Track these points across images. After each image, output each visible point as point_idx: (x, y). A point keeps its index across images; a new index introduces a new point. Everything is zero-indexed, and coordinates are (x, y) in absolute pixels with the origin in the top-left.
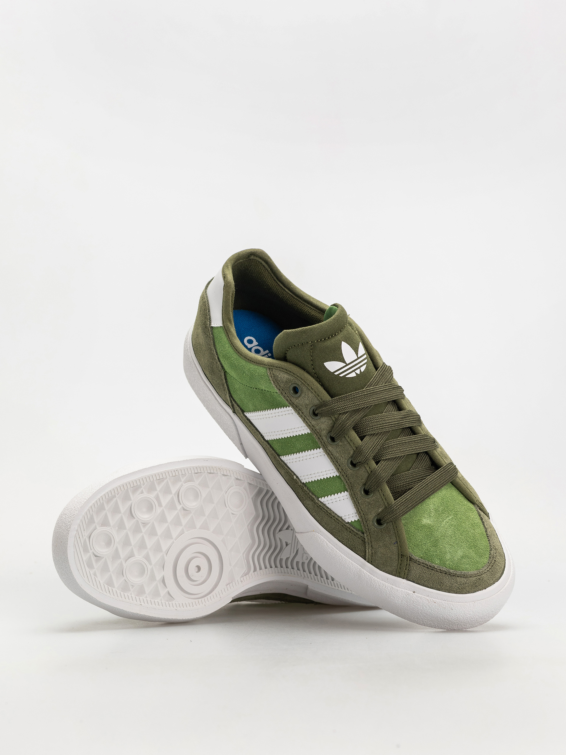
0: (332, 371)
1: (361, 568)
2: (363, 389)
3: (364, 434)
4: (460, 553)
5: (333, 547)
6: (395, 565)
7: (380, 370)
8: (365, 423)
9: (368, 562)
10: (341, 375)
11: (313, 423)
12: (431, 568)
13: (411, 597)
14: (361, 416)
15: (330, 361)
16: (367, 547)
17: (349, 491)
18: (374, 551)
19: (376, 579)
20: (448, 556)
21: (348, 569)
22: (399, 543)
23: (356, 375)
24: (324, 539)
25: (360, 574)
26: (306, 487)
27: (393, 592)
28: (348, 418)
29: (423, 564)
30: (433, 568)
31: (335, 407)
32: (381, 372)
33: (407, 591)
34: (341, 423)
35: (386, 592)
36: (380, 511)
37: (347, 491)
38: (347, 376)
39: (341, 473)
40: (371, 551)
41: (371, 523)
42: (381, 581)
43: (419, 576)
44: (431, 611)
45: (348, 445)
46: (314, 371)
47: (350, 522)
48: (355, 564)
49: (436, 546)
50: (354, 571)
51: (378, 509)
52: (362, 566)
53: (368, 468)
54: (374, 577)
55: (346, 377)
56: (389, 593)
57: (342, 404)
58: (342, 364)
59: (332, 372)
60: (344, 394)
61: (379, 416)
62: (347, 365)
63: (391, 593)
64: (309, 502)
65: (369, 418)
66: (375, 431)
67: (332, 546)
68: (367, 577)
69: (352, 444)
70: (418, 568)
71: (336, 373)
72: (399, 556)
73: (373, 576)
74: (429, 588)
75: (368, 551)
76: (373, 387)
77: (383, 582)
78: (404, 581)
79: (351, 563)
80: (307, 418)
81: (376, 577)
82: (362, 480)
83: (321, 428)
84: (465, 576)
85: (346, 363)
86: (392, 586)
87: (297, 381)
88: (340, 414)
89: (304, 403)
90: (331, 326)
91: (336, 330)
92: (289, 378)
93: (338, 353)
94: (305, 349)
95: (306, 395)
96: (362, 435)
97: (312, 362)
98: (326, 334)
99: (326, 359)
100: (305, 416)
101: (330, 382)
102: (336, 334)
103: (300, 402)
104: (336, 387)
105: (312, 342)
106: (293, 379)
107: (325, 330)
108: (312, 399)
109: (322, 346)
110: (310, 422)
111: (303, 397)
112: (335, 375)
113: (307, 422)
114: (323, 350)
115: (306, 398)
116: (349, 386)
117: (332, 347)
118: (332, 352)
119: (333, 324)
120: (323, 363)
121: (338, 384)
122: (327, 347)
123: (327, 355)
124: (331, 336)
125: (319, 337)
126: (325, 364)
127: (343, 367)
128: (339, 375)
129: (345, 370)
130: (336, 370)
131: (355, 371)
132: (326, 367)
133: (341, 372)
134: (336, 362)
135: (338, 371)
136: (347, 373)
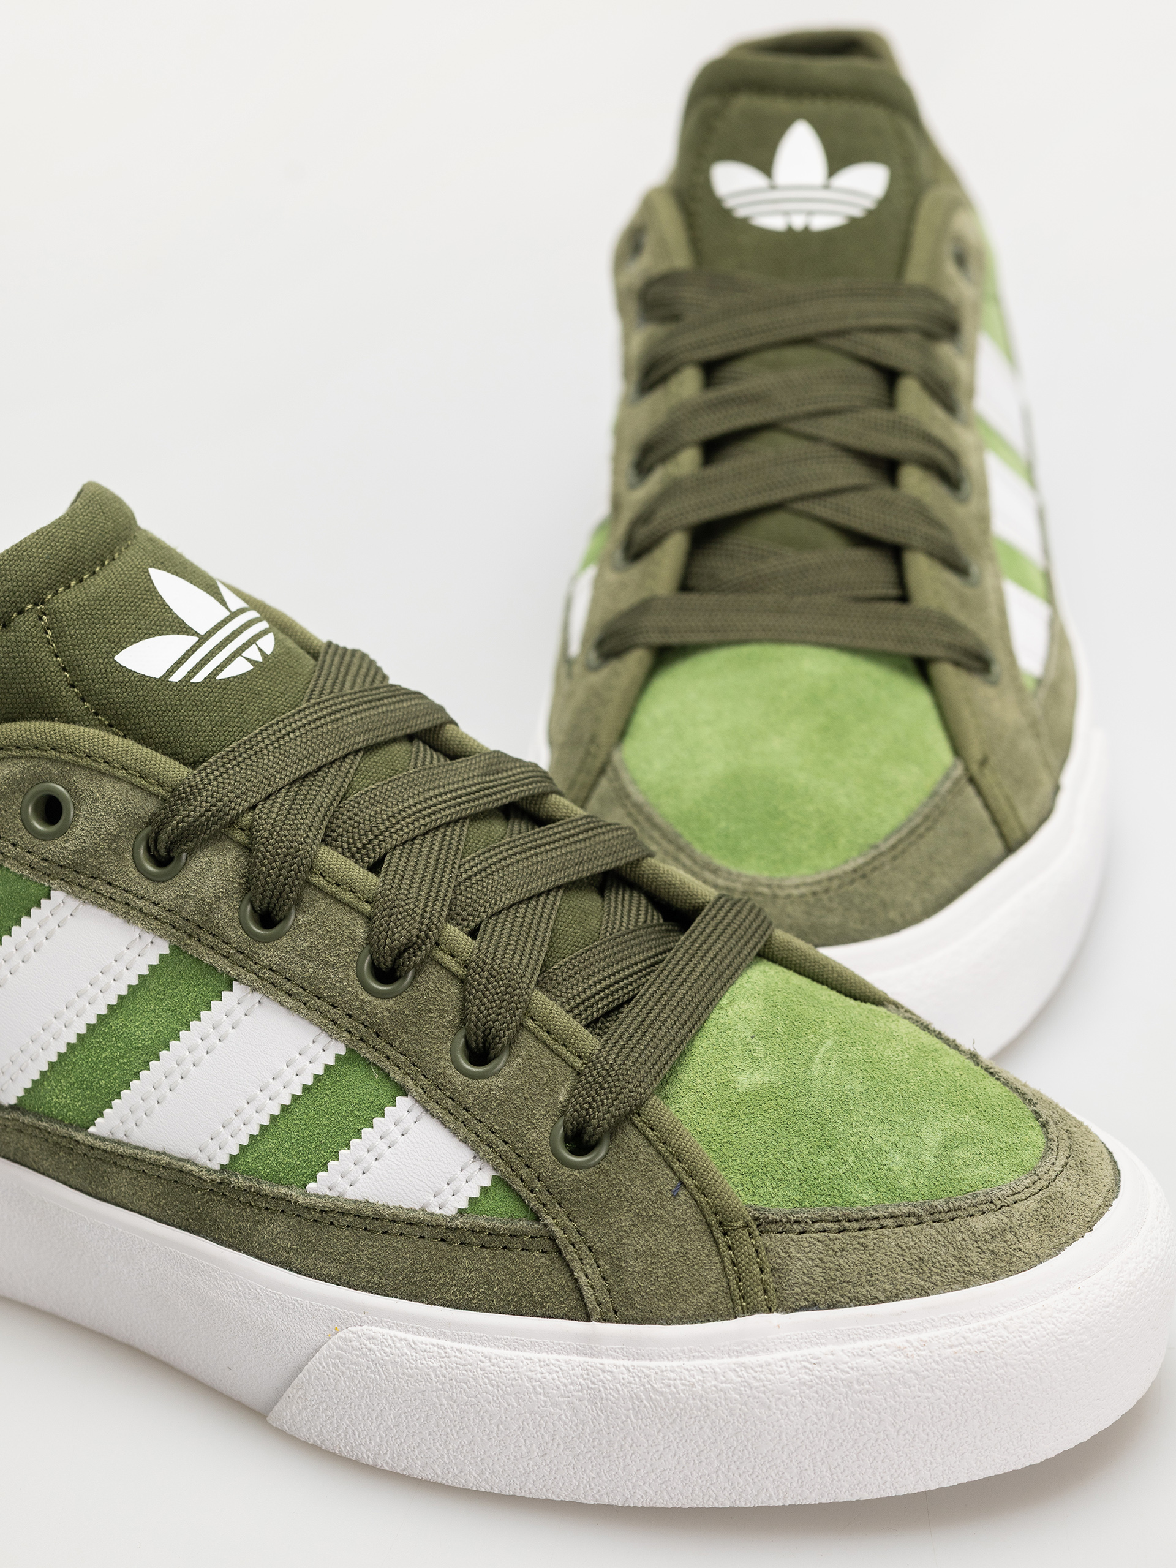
0: (157, 673)
1: (587, 1359)
2: (299, 707)
4: (931, 1137)
5: (441, 1342)
6: (711, 1276)
9: (604, 1320)
10: (198, 678)
11: (167, 894)
12: (856, 1225)
13: (832, 1367)
15: (135, 642)
16: (576, 1265)
17: (409, 1084)
18: (607, 1267)
19: (663, 1364)
20: (895, 1161)
21: (536, 1393)
22: (689, 1181)
23: (251, 667)
24: (393, 1333)
25: (593, 1383)
26: (236, 1176)
27: (756, 1384)
29: (816, 1226)
30: (863, 1222)
32: (332, 664)
33: (805, 1351)
35: (726, 1399)
36: (561, 1099)
37: (405, 1093)
38: (218, 674)
39: (350, 1032)
40: (597, 1270)
41: (550, 1159)
42: (688, 1364)
43: (825, 1270)
44: (930, 1395)
45: (335, 907)
46: (87, 705)
47: (464, 1205)
48: (556, 1356)
49: (828, 1144)
50: (565, 1385)
51: (554, 1093)
52: (589, 1349)
53: (447, 960)
54: (653, 1364)
55: (218, 678)
56: (740, 1394)
57: (245, 774)
58: (186, 642)
59: (158, 677)
60: (239, 740)
62: (203, 639)
63: (749, 1392)
64: (277, 1227)
66: (412, 828)
67: (435, 1341)
68: (626, 1376)
69: (349, 897)
70: (807, 1245)
71: (176, 677)
72: (712, 1232)
73: (647, 1363)
74: (883, 1302)
75: (588, 1276)
76: (330, 694)
77: (699, 1363)
78: (776, 1318)
79: (540, 1361)
80: (135, 895)
81: (661, 1357)
82: (441, 1017)
83: (202, 899)
84: (991, 1204)
85: (196, 634)
86: (741, 1359)
87: (39, 769)
88: (253, 808)
89: (101, 835)
90: (86, 526)
91: (108, 541)
92: (7, 774)
93: (152, 606)
94: (24, 638)
95: (97, 800)
96: (372, 860)
97: (66, 676)
98: (79, 556)
99: (117, 640)
100: (123, 892)
101: (165, 714)
102: (112, 552)
103: (82, 847)
104: (195, 724)
105: (36, 604)
106: (22, 773)
107: (68, 545)
108: (123, 804)
109: (81, 603)
110: (154, 903)
111: (88, 816)
112: (176, 683)
113: (141, 911)
114: (91, 614)
115: (103, 813)
116: (242, 707)
117: (120, 597)
118: (129, 608)
119: (91, 520)
120: (111, 660)
121: (199, 711)
122: (101, 599)
123: (113, 626)
124: (98, 565)
125: (57, 574)
126: (117, 658)
127: (191, 648)
128: (192, 681)
129: (203, 659)
130: (168, 667)
131: (240, 655)
132: (129, 668)
133: (194, 668)
134: (158, 638)
135: (179, 668)
136: (218, 667)
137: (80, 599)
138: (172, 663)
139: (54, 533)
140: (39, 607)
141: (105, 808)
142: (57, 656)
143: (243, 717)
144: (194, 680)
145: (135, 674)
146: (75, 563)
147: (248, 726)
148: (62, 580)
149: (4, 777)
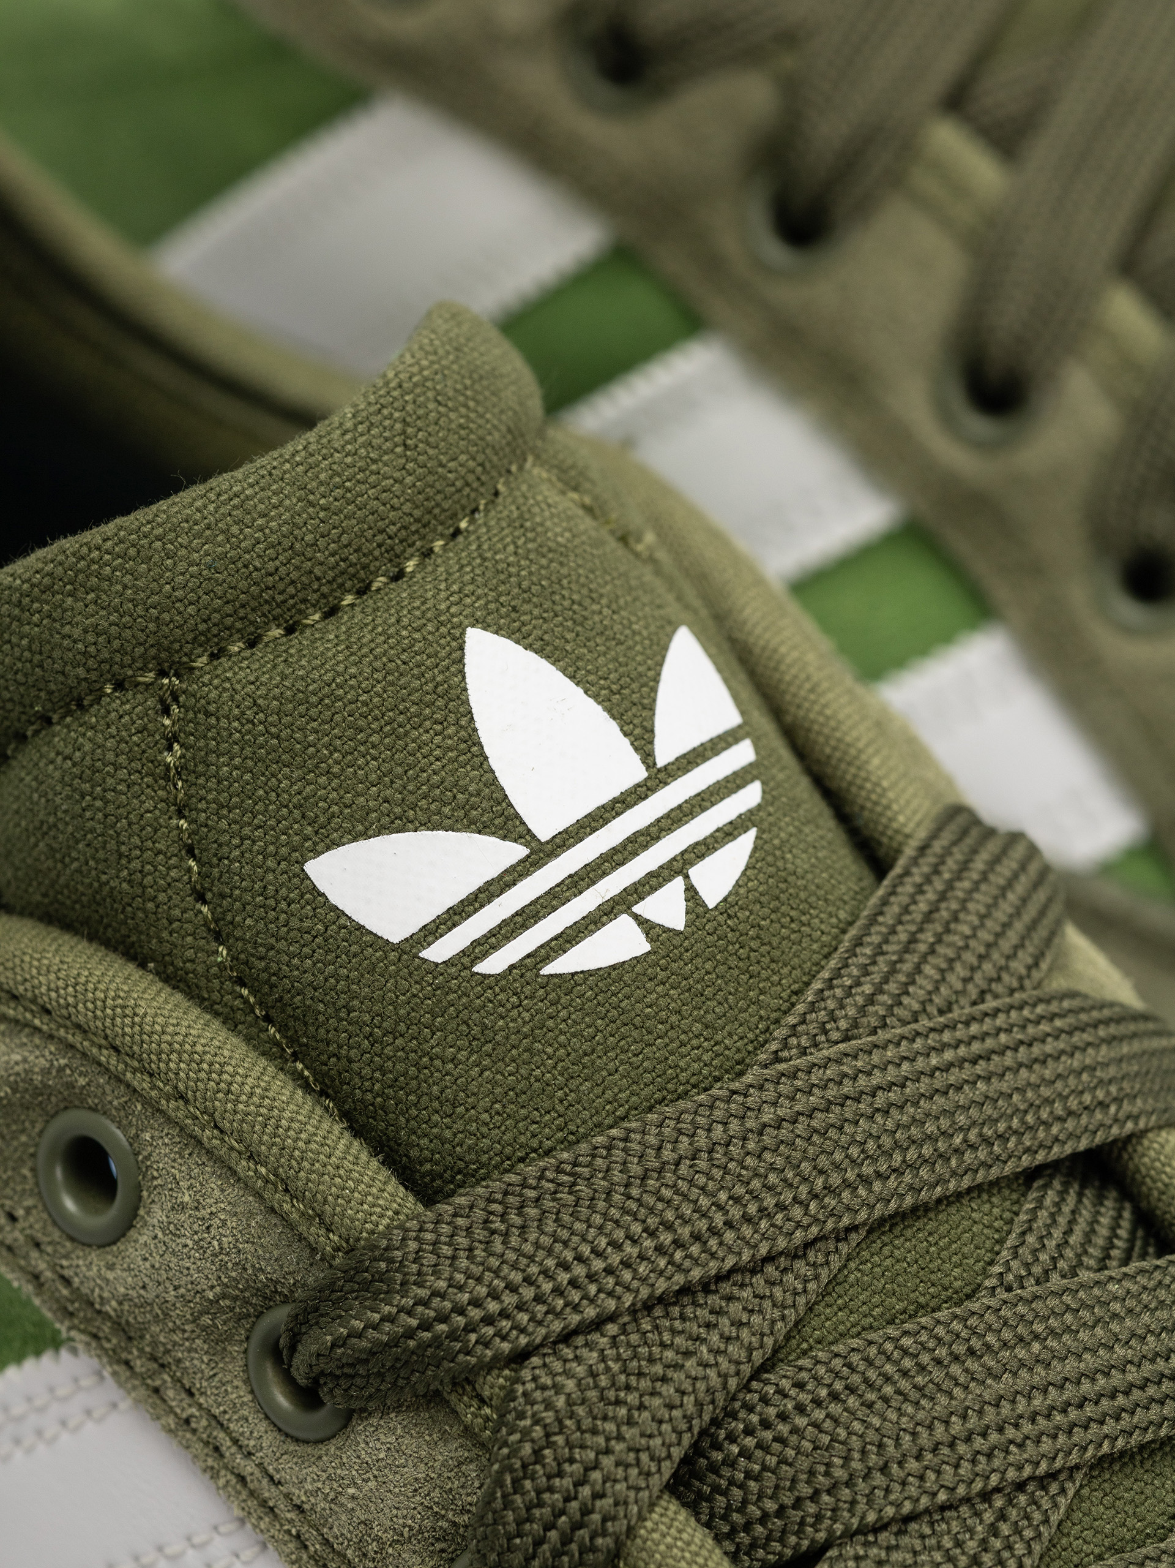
0: (396, 929)
2: (741, 1074)
3: (799, 1533)
7: (907, 873)
8: (801, 1421)
10: (494, 964)
14: (750, 1350)
23: (646, 947)
28: (611, 1394)
31: (461, 1288)
32: (920, 890)
34: (537, 1453)
38: (547, 960)
55: (547, 970)
57: (531, 1258)
58: (495, 856)
59: (395, 939)
60: (548, 1153)
61: (940, 1331)
62: (541, 852)
65: (837, 1363)
66: (913, 1491)
71: (440, 951)
76: (846, 1039)
85: (527, 836)
87: (82, 1081)
88: (520, 1357)
89: (179, 1287)
90: (341, 486)
91: (392, 529)
92: (17, 1063)
93: (438, 740)
94: (110, 756)
95: (183, 1207)
96: (789, 1552)
97: (189, 870)
98: (298, 568)
99: (322, 819)
100: (214, 1423)
101: (389, 1039)
102: (397, 559)
103: (140, 1296)
104: (455, 1082)
105: (162, 673)
106: (46, 1072)
107: (273, 538)
108: (237, 1241)
109: (260, 701)
110: (271, 1478)
111: (160, 1235)
112: (437, 965)
113: (242, 1479)
114: (278, 737)
115: (190, 1243)
116: (586, 1060)
117: (365, 704)
118: (375, 738)
119: (361, 470)
120: (296, 868)
121: (471, 1054)
122: (314, 699)
123: (323, 780)
124: (349, 591)
125: (229, 609)
126: (312, 868)
127: (501, 876)
128: (475, 969)
129: (523, 910)
130: (427, 918)
131: (628, 910)
132: (334, 899)
133: (492, 933)
134: (424, 835)
135: (455, 925)
136: (555, 938)
137: (262, 691)
138: (439, 909)
139: (248, 498)
140: (166, 681)
141: (196, 1233)
142: (180, 815)
143: (576, 1090)
144: (482, 968)
145: (342, 921)
146: (281, 586)
147: (586, 1114)
148: (238, 625)
149: (8, 1066)
